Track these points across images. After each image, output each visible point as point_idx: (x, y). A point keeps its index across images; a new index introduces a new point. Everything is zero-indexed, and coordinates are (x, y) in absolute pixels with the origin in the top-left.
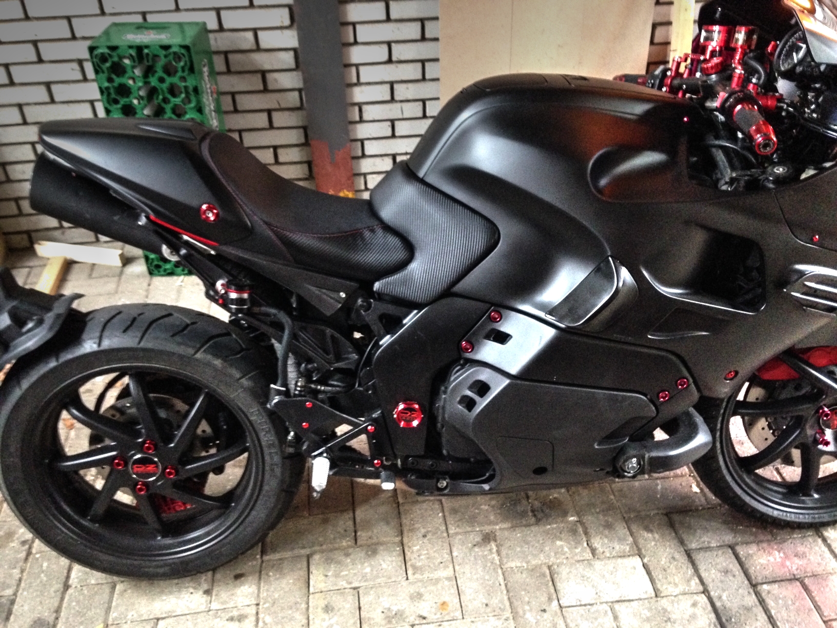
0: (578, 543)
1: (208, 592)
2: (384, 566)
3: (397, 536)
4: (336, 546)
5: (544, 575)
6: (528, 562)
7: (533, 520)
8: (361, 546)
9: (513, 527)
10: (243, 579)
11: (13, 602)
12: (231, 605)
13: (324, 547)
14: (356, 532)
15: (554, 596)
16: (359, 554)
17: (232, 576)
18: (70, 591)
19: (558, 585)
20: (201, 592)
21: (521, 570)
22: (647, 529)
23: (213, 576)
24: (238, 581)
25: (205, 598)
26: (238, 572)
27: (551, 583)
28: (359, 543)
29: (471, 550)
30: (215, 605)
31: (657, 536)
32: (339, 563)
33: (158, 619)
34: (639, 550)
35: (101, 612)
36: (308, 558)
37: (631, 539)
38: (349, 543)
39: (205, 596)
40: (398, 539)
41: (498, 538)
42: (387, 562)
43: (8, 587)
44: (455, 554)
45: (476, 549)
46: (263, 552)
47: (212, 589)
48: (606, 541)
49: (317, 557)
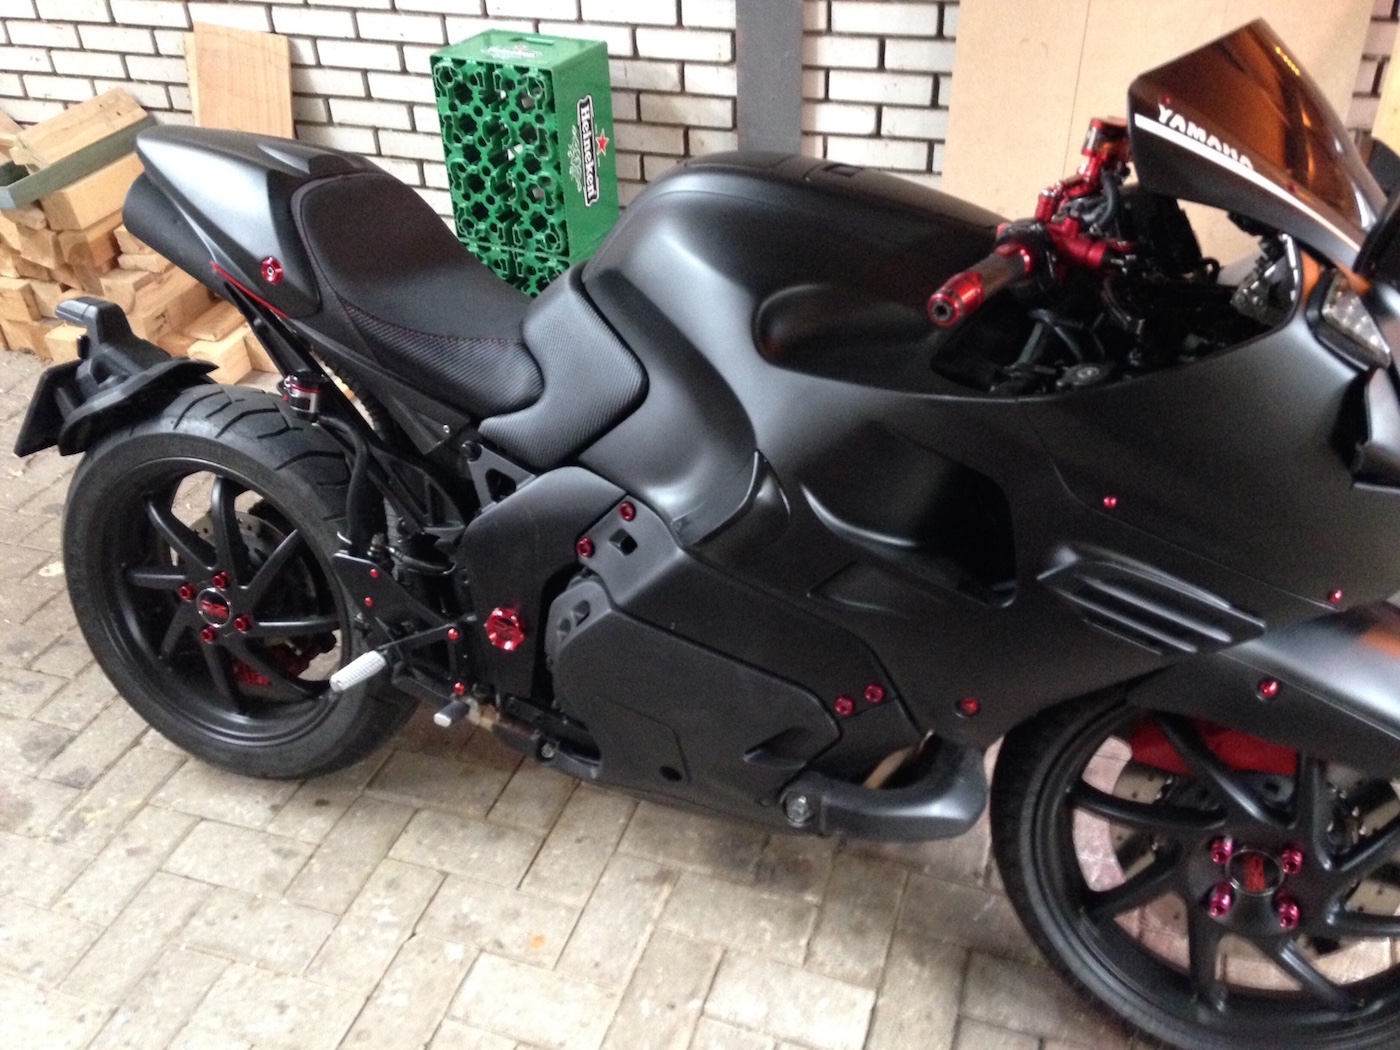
0: (794, 935)
1: (275, 808)
2: (499, 859)
3: (545, 826)
4: (460, 809)
5: (708, 958)
6: (698, 932)
7: (751, 877)
8: (490, 823)
9: (713, 877)
10: (323, 808)
11: (72, 739)
12: (289, 834)
13: (444, 805)
14: (496, 801)
15: (703, 993)
16: (479, 830)
17: (314, 800)
18: (137, 750)
19: (720, 980)
20: (268, 805)
21: (680, 938)
22: (919, 958)
23: (295, 792)
24: (317, 809)
25: (268, 814)
26: (325, 797)
27: (710, 974)
28: (491, 816)
29: (629, 883)
30: (272, 828)
31: (926, 974)
32: (446, 832)
33: (203, 819)
34: (883, 982)
35: (149, 785)
36: (417, 811)
37: (881, 962)
38: (477, 813)
39: (269, 811)
40: (542, 832)
41: (679, 883)
42: (508, 855)
43: (79, 720)
44: (604, 880)
45: (638, 886)
46: (370, 785)
47: (283, 807)
48: (839, 949)
49: (425, 815)
